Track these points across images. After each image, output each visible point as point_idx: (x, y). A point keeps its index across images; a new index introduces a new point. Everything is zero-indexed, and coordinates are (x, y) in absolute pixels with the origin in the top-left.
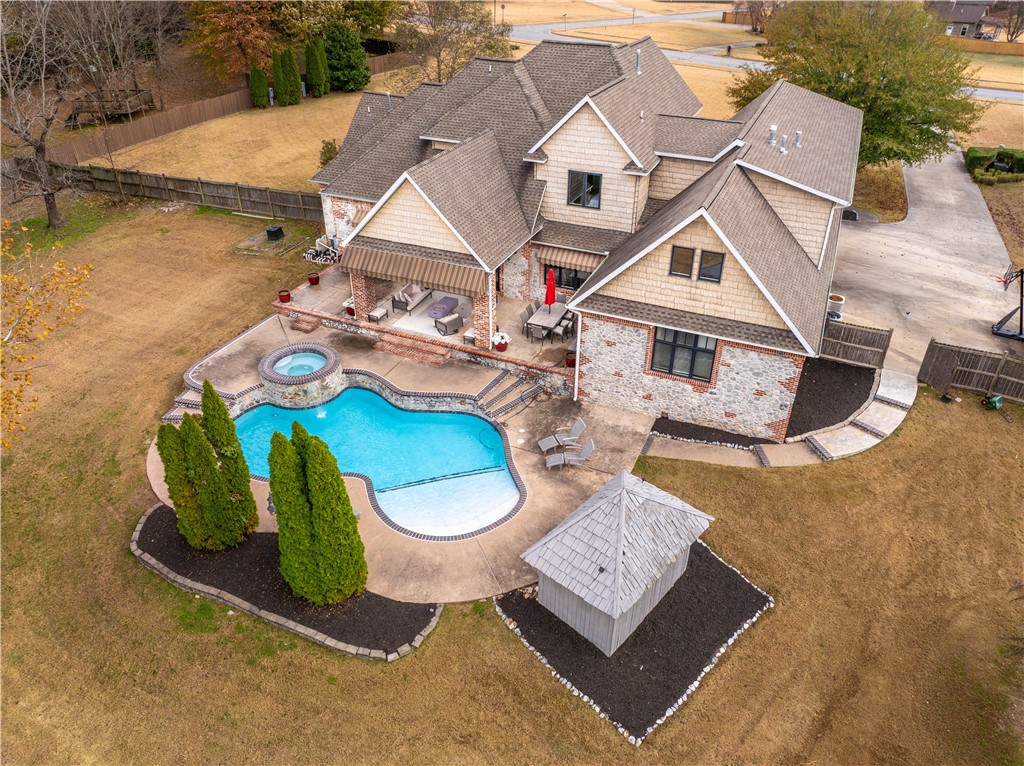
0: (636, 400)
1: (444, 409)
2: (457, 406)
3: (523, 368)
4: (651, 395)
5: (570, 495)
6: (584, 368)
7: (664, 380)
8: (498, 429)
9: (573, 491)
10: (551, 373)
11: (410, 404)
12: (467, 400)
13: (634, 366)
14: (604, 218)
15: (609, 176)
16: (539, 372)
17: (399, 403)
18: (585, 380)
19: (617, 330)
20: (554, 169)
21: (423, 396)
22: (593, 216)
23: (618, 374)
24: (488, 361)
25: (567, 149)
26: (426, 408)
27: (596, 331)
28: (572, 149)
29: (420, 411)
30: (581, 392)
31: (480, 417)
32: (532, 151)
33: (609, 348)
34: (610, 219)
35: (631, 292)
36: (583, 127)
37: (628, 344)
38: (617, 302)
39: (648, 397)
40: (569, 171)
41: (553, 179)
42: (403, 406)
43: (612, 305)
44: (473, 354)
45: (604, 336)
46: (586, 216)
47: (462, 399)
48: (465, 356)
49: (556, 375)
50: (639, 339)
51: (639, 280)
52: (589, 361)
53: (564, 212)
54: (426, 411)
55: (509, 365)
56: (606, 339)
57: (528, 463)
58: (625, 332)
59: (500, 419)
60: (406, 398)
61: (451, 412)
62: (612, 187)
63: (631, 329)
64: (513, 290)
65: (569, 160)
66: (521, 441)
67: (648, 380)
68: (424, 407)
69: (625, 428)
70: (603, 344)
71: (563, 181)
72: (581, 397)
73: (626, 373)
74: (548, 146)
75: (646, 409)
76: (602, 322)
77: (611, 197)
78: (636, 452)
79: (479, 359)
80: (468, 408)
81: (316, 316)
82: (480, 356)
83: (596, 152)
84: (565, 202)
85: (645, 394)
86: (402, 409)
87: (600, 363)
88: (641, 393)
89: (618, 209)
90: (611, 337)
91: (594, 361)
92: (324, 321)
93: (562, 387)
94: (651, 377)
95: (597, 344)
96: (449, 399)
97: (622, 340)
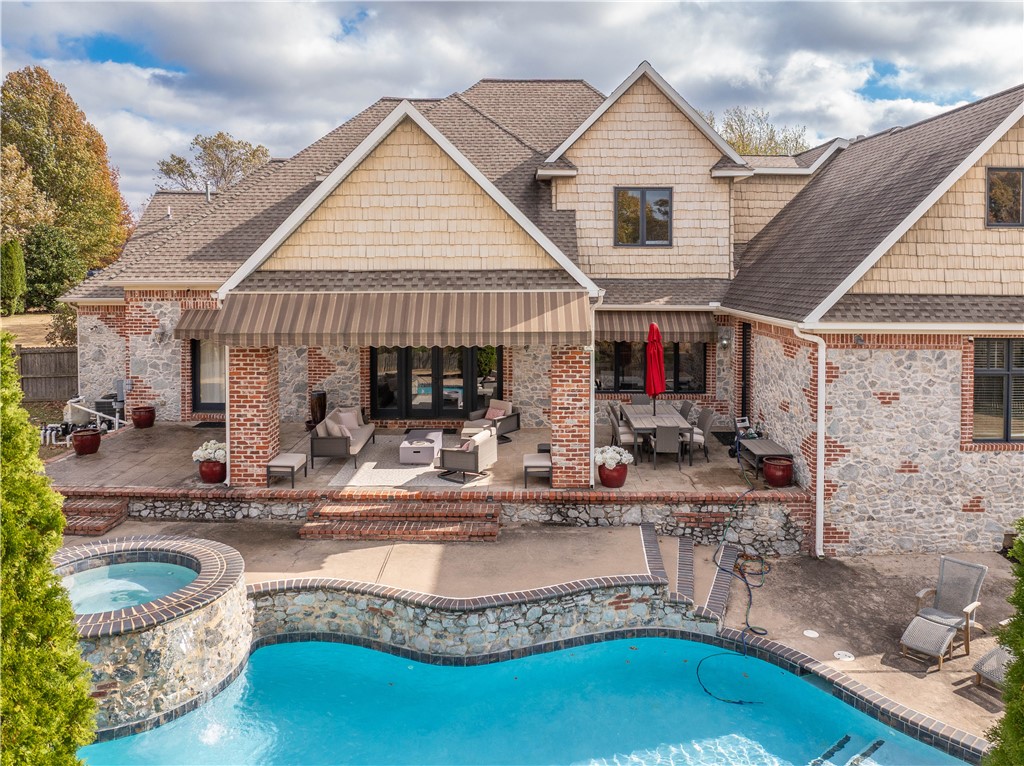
0: (951, 520)
1: (573, 632)
2: (609, 617)
3: (685, 509)
4: (979, 499)
6: (834, 472)
7: (1003, 456)
10: (755, 502)
11: (485, 636)
12: (636, 592)
13: (939, 437)
14: (680, 259)
15: (684, 188)
16: (725, 509)
17: (451, 646)
18: (841, 499)
19: (899, 363)
20: (588, 188)
21: (519, 603)
22: (661, 260)
23: (909, 468)
25: (611, 153)
26: (528, 642)
27: (855, 377)
28: (620, 153)
29: (512, 655)
30: (831, 534)
32: (553, 158)
33: (886, 409)
34: (690, 260)
35: (916, 275)
36: (636, 117)
37: (926, 391)
38: (893, 300)
39: (975, 506)
40: (615, 188)
41: (586, 206)
42: (461, 651)
43: (888, 306)
44: (559, 504)
45: (873, 384)
46: (649, 260)
47: (620, 591)
48: (535, 514)
49: (764, 507)
50: (945, 372)
51: (930, 248)
52: (844, 451)
53: (608, 260)
54: (527, 652)
55: (649, 509)
56: (878, 389)
58: (917, 364)
60: (474, 619)
61: (590, 640)
62: (690, 206)
63: (928, 353)
65: (613, 171)
66: (844, 655)
67: (972, 463)
68: (521, 638)
70: (873, 403)
71: (605, 206)
72: (830, 546)
73: (924, 460)
74: (577, 153)
75: (973, 535)
76: (865, 353)
77: (691, 224)
79: (572, 513)
80: (637, 613)
82: (575, 502)
83: (660, 153)
84: (610, 242)
85: (967, 500)
86: (458, 662)
87: (867, 451)
88: (959, 500)
89: (704, 242)
90: (888, 382)
91: (854, 449)
93: (782, 533)
94: (976, 457)
95: (860, 405)
96: (587, 600)
97: (911, 385)
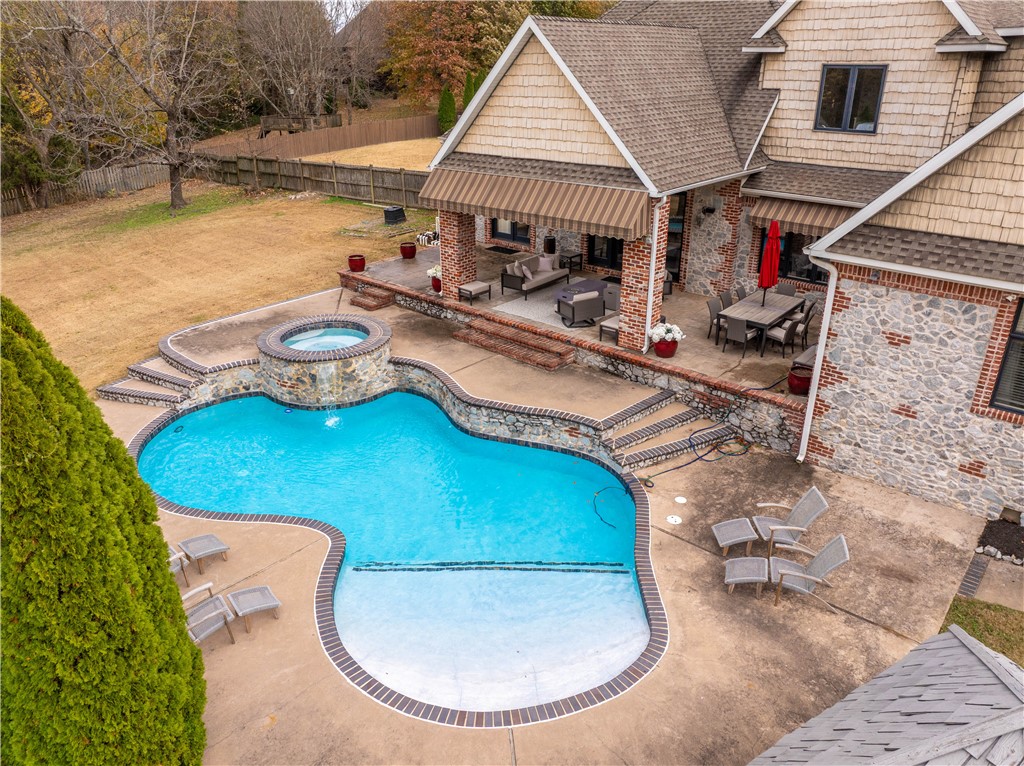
0: (943, 473)
1: (539, 440)
2: (563, 438)
3: (700, 388)
4: (981, 465)
5: (777, 663)
6: (828, 394)
7: (1023, 431)
8: (631, 490)
9: (785, 656)
10: (757, 400)
11: (480, 422)
12: (583, 429)
13: (949, 392)
14: (882, 149)
15: (901, 66)
16: (731, 398)
17: (462, 420)
18: (827, 420)
19: (918, 307)
20: (795, 66)
21: (503, 410)
22: (861, 148)
23: (906, 411)
24: (638, 371)
25: (825, 25)
26: (508, 435)
27: (867, 312)
28: (834, 25)
29: (496, 439)
30: (815, 444)
31: (603, 465)
32: (759, 34)
33: (893, 350)
34: (893, 150)
35: (965, 215)
37: (942, 342)
38: (925, 240)
39: (975, 469)
40: (824, 65)
41: (791, 85)
42: (468, 426)
43: (915, 246)
44: (612, 358)
45: (884, 322)
46: (848, 147)
47: (574, 425)
48: (597, 361)
49: (764, 406)
50: (972, 328)
51: (990, 186)
52: (841, 378)
53: (805, 144)
54: (507, 441)
55: (674, 380)
56: (888, 328)
57: (682, 566)
58: (938, 312)
59: (641, 473)
60: (474, 410)
61: (550, 448)
62: (904, 88)
63: (954, 304)
64: (702, 279)
65: (824, 46)
66: (675, 520)
67: (981, 428)
68: (504, 432)
69: (914, 529)
70: (879, 340)
71: (810, 86)
72: (813, 456)
73: (926, 409)
74: (789, 25)
75: (964, 495)
76: (882, 290)
77: (902, 108)
78: (949, 586)
79: (621, 367)
80: (581, 443)
81: (388, 289)
82: (624, 361)
83: (881, 23)
84: (810, 124)
85: (967, 461)
86: (466, 431)
87: (865, 384)
88: (957, 458)
89: (913, 131)
90: (901, 324)
91: (852, 379)
92: (399, 298)
93: (776, 432)
94: (988, 423)
95: (867, 340)
96: (550, 422)
97: (927, 333)
